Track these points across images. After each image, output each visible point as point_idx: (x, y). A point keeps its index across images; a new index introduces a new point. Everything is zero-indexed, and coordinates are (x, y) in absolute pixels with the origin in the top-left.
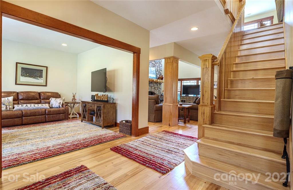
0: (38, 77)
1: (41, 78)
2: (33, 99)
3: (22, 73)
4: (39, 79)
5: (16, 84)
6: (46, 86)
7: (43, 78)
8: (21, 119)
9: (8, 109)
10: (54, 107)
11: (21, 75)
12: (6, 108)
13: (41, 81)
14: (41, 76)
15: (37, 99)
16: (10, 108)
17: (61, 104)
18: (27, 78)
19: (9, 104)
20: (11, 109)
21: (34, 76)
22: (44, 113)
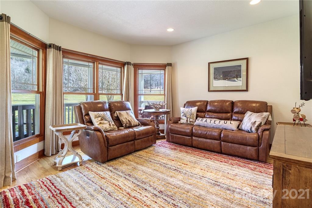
0: (235, 78)
1: (239, 79)
2: (221, 111)
3: (215, 75)
4: (236, 80)
5: (209, 91)
6: (247, 90)
7: (241, 79)
8: (191, 139)
9: (189, 122)
10: (243, 129)
11: (214, 78)
12: (187, 121)
13: (239, 83)
14: (238, 76)
15: (227, 112)
16: (190, 121)
17: (256, 126)
18: (220, 81)
19: (190, 116)
20: (191, 123)
21: (229, 78)
22: (218, 137)
